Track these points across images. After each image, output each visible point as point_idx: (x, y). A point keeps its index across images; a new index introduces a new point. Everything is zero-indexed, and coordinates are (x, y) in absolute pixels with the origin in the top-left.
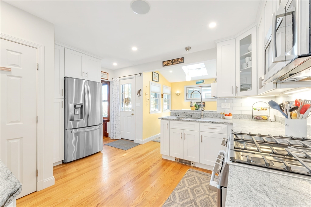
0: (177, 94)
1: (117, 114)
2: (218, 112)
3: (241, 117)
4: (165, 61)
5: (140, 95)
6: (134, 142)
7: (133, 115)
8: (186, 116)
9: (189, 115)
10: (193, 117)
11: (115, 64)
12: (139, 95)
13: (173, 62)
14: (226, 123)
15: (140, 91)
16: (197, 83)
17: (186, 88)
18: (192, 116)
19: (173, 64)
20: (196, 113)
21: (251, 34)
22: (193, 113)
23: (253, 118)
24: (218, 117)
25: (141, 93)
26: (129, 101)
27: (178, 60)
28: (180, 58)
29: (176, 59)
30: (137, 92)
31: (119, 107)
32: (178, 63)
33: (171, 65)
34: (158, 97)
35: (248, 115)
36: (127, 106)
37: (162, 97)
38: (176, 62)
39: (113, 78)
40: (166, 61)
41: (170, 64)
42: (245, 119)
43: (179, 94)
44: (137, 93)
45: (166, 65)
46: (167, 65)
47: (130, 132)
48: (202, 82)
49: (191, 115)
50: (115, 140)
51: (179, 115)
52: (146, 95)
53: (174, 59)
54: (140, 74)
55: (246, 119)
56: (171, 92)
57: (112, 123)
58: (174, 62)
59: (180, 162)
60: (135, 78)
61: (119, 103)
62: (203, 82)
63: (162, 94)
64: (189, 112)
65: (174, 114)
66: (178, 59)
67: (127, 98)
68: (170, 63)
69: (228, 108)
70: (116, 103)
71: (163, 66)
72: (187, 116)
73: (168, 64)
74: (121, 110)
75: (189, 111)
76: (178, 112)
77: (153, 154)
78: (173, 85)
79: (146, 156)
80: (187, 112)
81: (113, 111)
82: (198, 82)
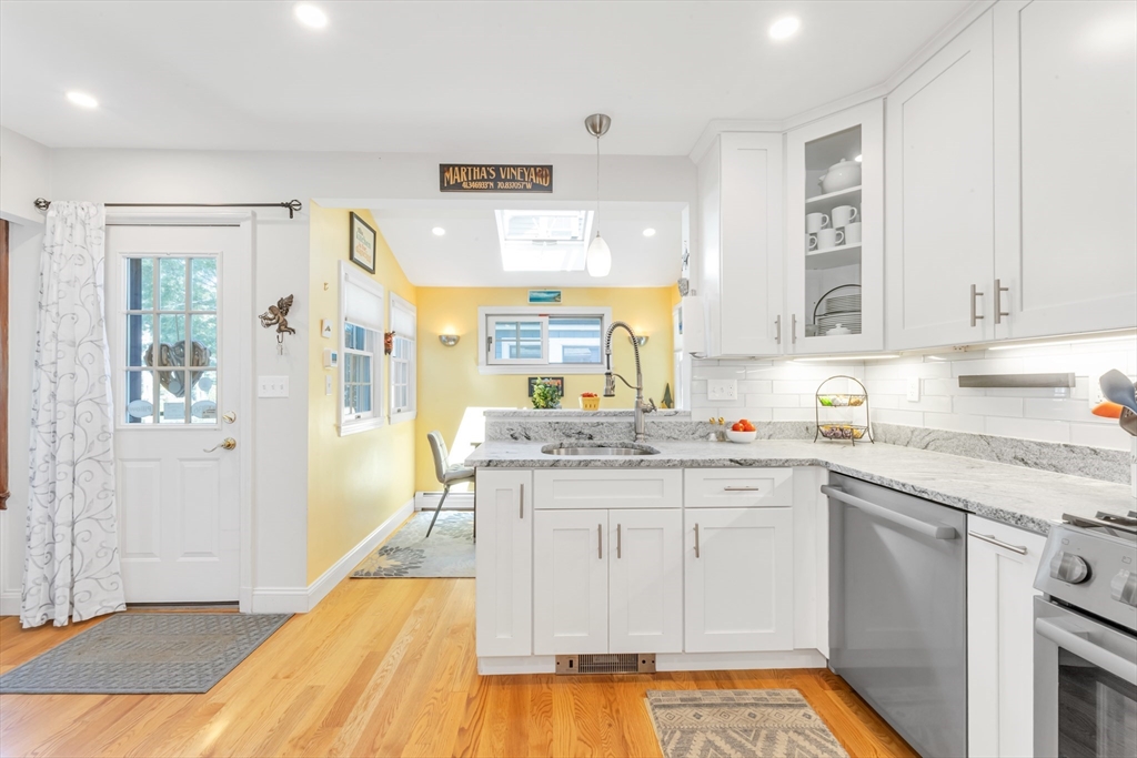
0: (447, 341)
1: (89, 447)
2: (696, 418)
3: (775, 431)
4: (454, 166)
5: (284, 328)
6: (243, 608)
7: (229, 446)
8: (566, 442)
9: (580, 433)
10: (597, 441)
11: (83, 100)
12: (280, 330)
13: (498, 178)
14: (792, 460)
15: (284, 306)
16: (532, 300)
17: (487, 315)
18: (591, 438)
19: (496, 189)
20: (612, 425)
21: (860, 126)
22: (598, 424)
23: (820, 435)
24: (696, 435)
25: (292, 320)
26: (195, 362)
27: (522, 174)
28: (535, 167)
29: (515, 167)
30: (263, 310)
31: (109, 398)
32: (525, 189)
33: (489, 189)
34: (371, 350)
35: (793, 424)
36: (180, 393)
37: (388, 351)
38: (514, 180)
39: (43, 197)
40: (460, 166)
41: (485, 184)
42: (784, 438)
43: (456, 340)
44: (265, 318)
45: (458, 187)
46: (465, 185)
47: (210, 554)
48: (552, 295)
49: (586, 431)
50: (73, 624)
51: (531, 434)
52: (326, 333)
53: (504, 167)
54: (290, 207)
55: (788, 437)
56: (418, 329)
57: (38, 513)
58: (505, 180)
59: (581, 669)
60: (246, 226)
61: (108, 371)
62: (555, 296)
63: (387, 336)
64: (576, 420)
65: (505, 431)
66: (528, 167)
67: (181, 345)
68: (483, 180)
69: (731, 398)
70: (80, 371)
71: (443, 188)
72: (569, 436)
73: (474, 185)
74: (124, 422)
75: (579, 415)
76: (522, 420)
77: (411, 660)
78: (424, 298)
79: (379, 695)
80: (569, 420)
81: (45, 428)
82: (535, 295)
